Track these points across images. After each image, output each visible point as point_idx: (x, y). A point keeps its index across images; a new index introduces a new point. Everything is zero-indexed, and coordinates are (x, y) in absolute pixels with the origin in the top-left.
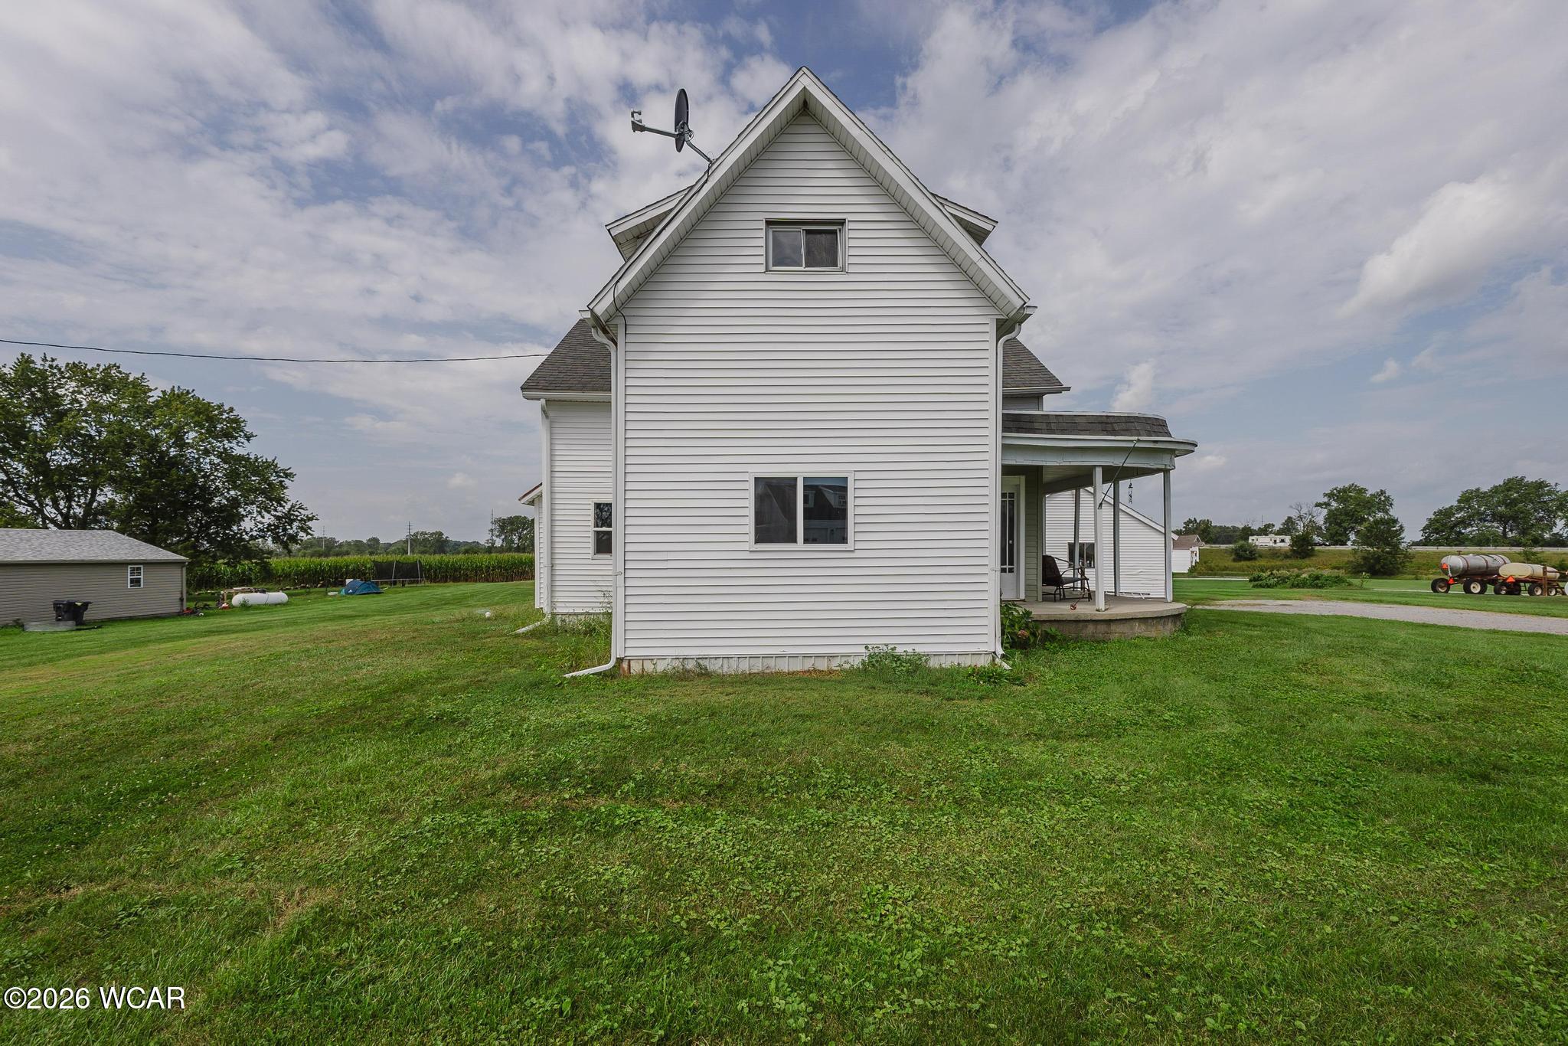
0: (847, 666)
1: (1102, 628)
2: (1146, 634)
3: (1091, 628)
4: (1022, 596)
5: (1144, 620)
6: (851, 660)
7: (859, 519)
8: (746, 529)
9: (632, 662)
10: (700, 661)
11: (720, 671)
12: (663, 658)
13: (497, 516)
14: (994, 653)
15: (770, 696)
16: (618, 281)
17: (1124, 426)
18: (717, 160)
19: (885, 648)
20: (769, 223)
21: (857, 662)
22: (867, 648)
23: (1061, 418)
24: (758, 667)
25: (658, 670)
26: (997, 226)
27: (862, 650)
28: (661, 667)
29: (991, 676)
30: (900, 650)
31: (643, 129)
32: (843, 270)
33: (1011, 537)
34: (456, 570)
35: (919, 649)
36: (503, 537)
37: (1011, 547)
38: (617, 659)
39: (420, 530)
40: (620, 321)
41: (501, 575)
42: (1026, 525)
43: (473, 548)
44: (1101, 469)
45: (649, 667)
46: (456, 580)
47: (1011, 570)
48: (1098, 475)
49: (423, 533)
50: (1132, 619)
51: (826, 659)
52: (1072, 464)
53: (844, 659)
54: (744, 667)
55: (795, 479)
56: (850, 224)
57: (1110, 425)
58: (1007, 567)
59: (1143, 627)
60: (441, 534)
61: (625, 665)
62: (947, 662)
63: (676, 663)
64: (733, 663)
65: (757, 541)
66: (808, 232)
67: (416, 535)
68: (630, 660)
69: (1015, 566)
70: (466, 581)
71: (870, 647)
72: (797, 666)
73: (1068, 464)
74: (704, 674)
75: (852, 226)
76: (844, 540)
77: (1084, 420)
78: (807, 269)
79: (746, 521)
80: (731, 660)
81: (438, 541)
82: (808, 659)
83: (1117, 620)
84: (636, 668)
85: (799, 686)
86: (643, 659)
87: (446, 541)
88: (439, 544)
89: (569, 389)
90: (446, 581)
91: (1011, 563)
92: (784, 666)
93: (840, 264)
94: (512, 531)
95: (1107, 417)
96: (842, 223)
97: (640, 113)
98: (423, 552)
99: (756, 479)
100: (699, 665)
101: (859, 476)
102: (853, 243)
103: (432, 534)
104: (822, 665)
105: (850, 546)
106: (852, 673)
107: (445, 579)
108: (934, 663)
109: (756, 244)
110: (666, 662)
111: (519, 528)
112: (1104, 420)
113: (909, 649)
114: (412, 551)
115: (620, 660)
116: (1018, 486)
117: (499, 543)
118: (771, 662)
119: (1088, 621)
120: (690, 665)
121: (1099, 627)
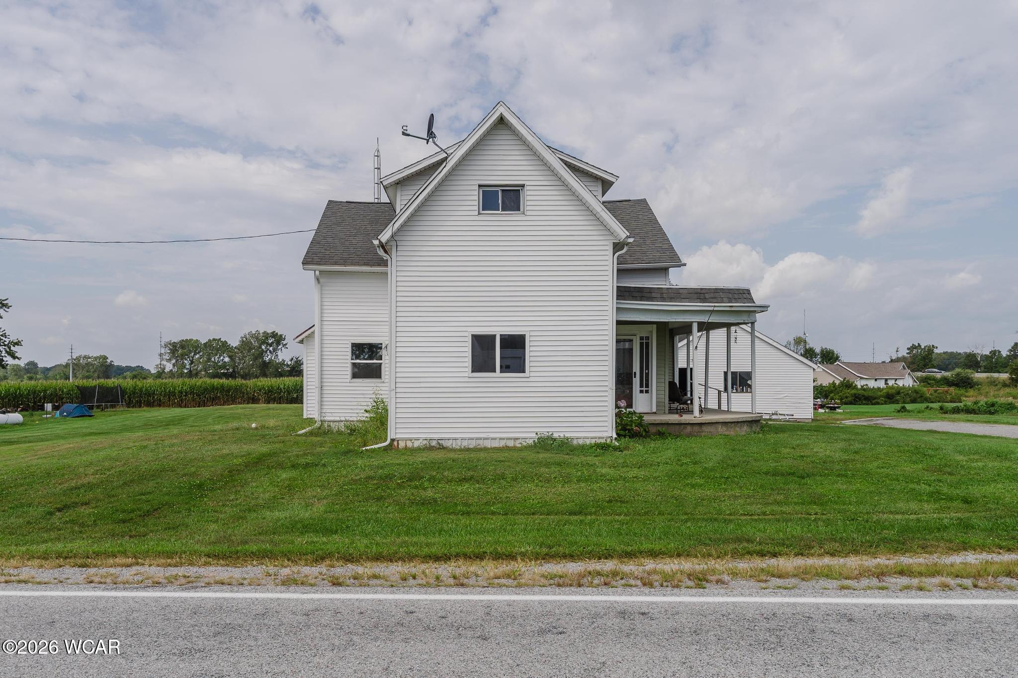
0: (525, 444)
1: (696, 428)
2: (727, 433)
3: (689, 429)
4: (654, 410)
5: (725, 423)
6: (527, 441)
7: (532, 359)
8: (466, 364)
9: (399, 441)
10: (439, 441)
11: (451, 447)
12: (417, 439)
13: (166, 339)
14: (612, 437)
15: (482, 455)
16: (394, 223)
17: (712, 295)
18: (452, 153)
19: (547, 434)
20: (480, 186)
21: (531, 442)
22: (537, 434)
23: (670, 290)
24: (472, 445)
25: (415, 446)
26: (619, 179)
27: (534, 435)
28: (417, 444)
29: (604, 447)
30: (556, 435)
31: (408, 135)
32: (523, 213)
33: (647, 368)
34: (149, 395)
35: (568, 435)
36: (174, 361)
37: (647, 374)
38: (391, 439)
39: (83, 354)
40: (394, 243)
41: (193, 400)
42: (657, 359)
43: (139, 373)
44: (697, 323)
45: (409, 444)
46: (150, 404)
47: (647, 392)
48: (695, 327)
49: (85, 357)
50: (717, 423)
51: (513, 440)
52: (677, 320)
53: (524, 440)
54: (465, 444)
55: (495, 336)
56: (528, 187)
57: (702, 295)
58: (644, 389)
59: (725, 429)
60: (105, 358)
61: (395, 443)
62: (581, 442)
63: (425, 442)
64: (459, 442)
65: (473, 372)
66: (503, 190)
67: (78, 359)
68: (398, 440)
69: (650, 389)
70: (160, 406)
71: (538, 433)
72: (496, 444)
73: (674, 320)
74: (442, 448)
75: (528, 188)
76: (524, 372)
77: (686, 291)
78: (502, 212)
79: (466, 360)
80: (457, 441)
81: (102, 365)
82: (502, 440)
83: (706, 423)
84: (402, 445)
85: (498, 451)
86: (406, 440)
87: (111, 365)
88: (106, 369)
89: (336, 264)
90: (140, 406)
91: (647, 386)
92: (489, 444)
93: (522, 209)
94: (183, 356)
95: (701, 289)
96: (523, 186)
97: (407, 127)
98: (88, 377)
99: (473, 336)
100: (439, 444)
101: (532, 334)
102: (528, 198)
103: (96, 358)
104: (511, 444)
105: (527, 374)
106: (528, 448)
107: (139, 404)
108: (575, 442)
109: (474, 198)
110: (420, 441)
111: (190, 352)
112: (699, 291)
113: (562, 435)
114: (75, 376)
115: (393, 440)
116: (651, 332)
117: (169, 367)
118: (481, 442)
119: (687, 424)
120: (434, 443)
121: (694, 428)
